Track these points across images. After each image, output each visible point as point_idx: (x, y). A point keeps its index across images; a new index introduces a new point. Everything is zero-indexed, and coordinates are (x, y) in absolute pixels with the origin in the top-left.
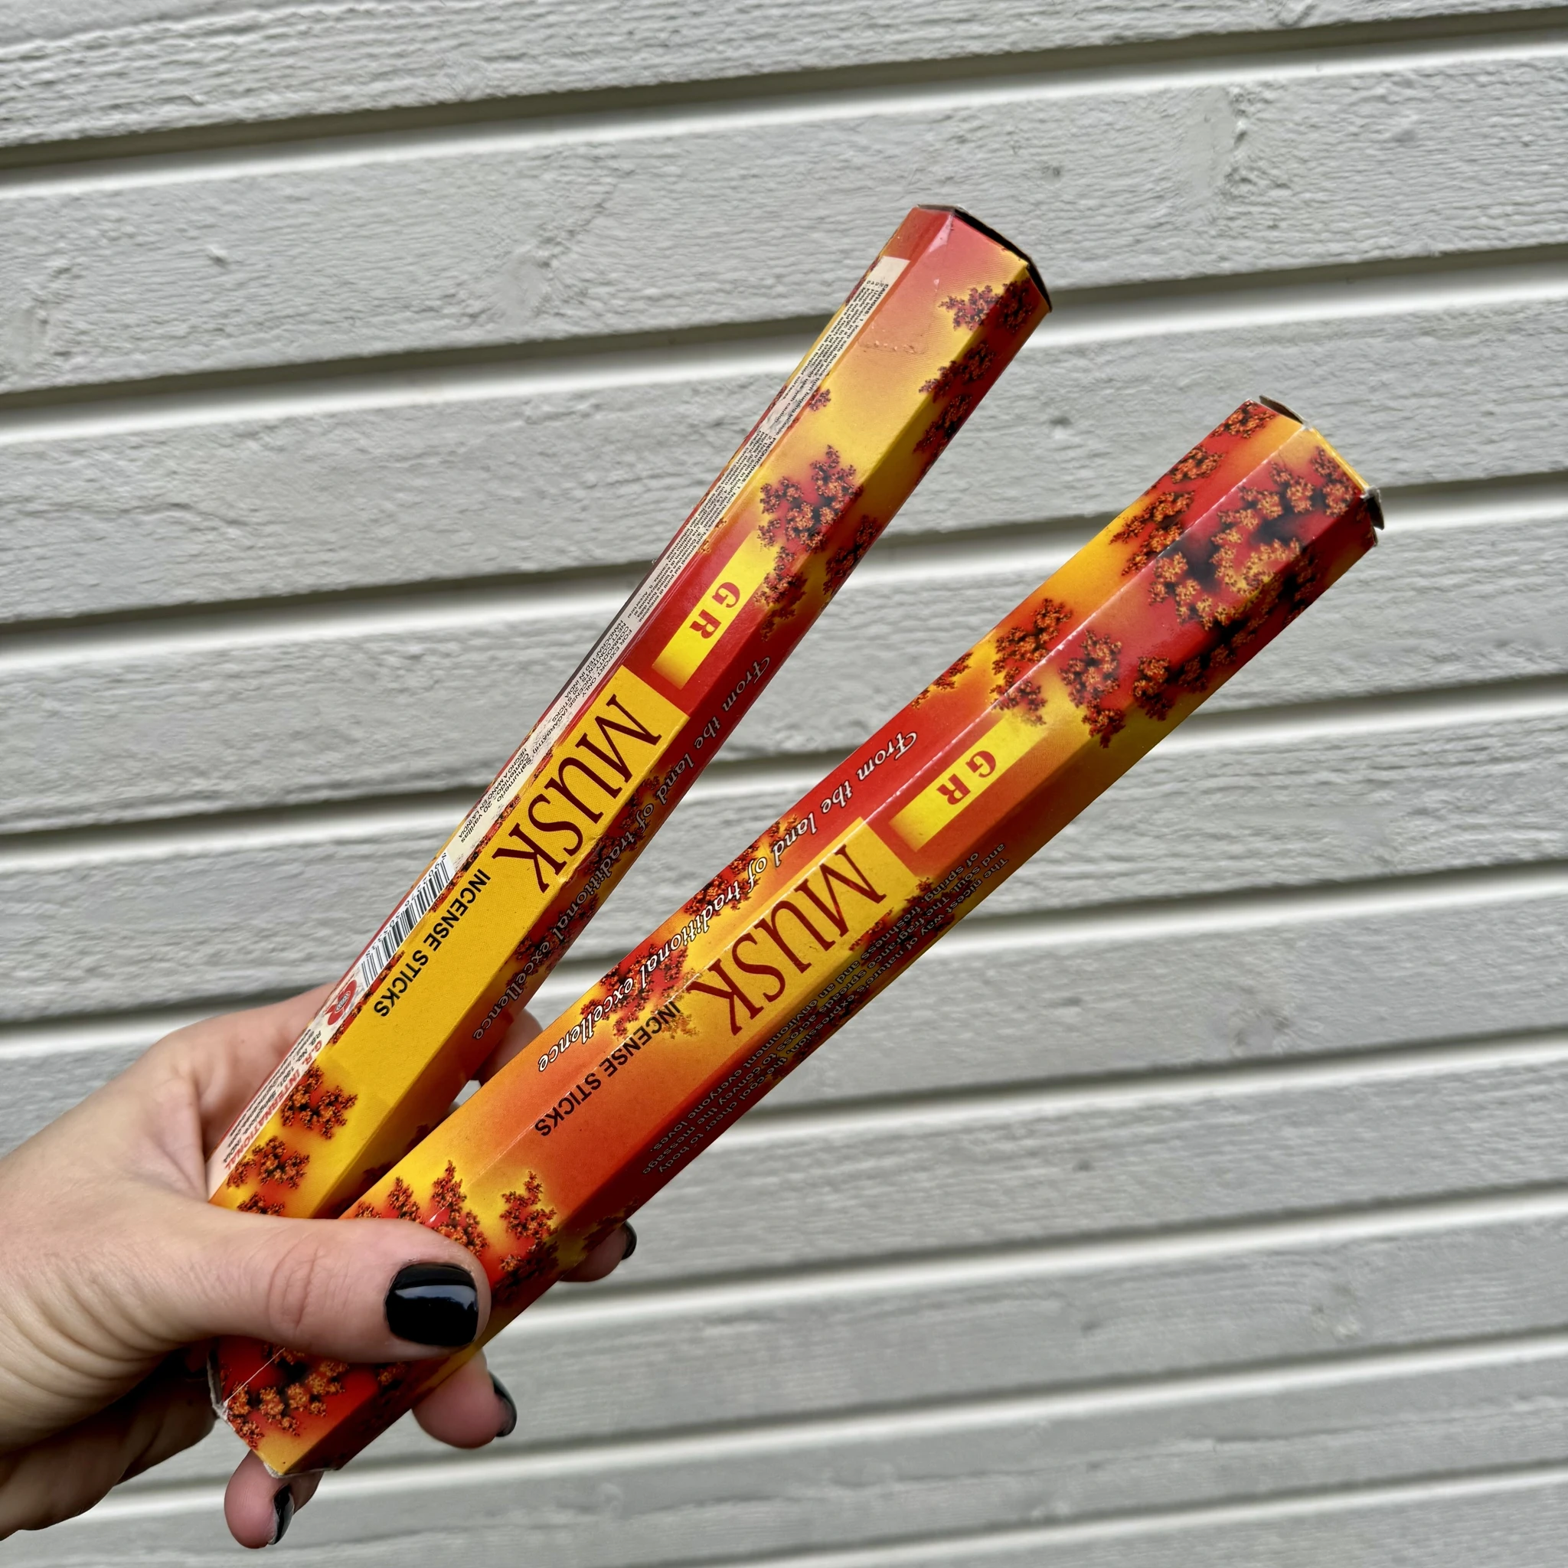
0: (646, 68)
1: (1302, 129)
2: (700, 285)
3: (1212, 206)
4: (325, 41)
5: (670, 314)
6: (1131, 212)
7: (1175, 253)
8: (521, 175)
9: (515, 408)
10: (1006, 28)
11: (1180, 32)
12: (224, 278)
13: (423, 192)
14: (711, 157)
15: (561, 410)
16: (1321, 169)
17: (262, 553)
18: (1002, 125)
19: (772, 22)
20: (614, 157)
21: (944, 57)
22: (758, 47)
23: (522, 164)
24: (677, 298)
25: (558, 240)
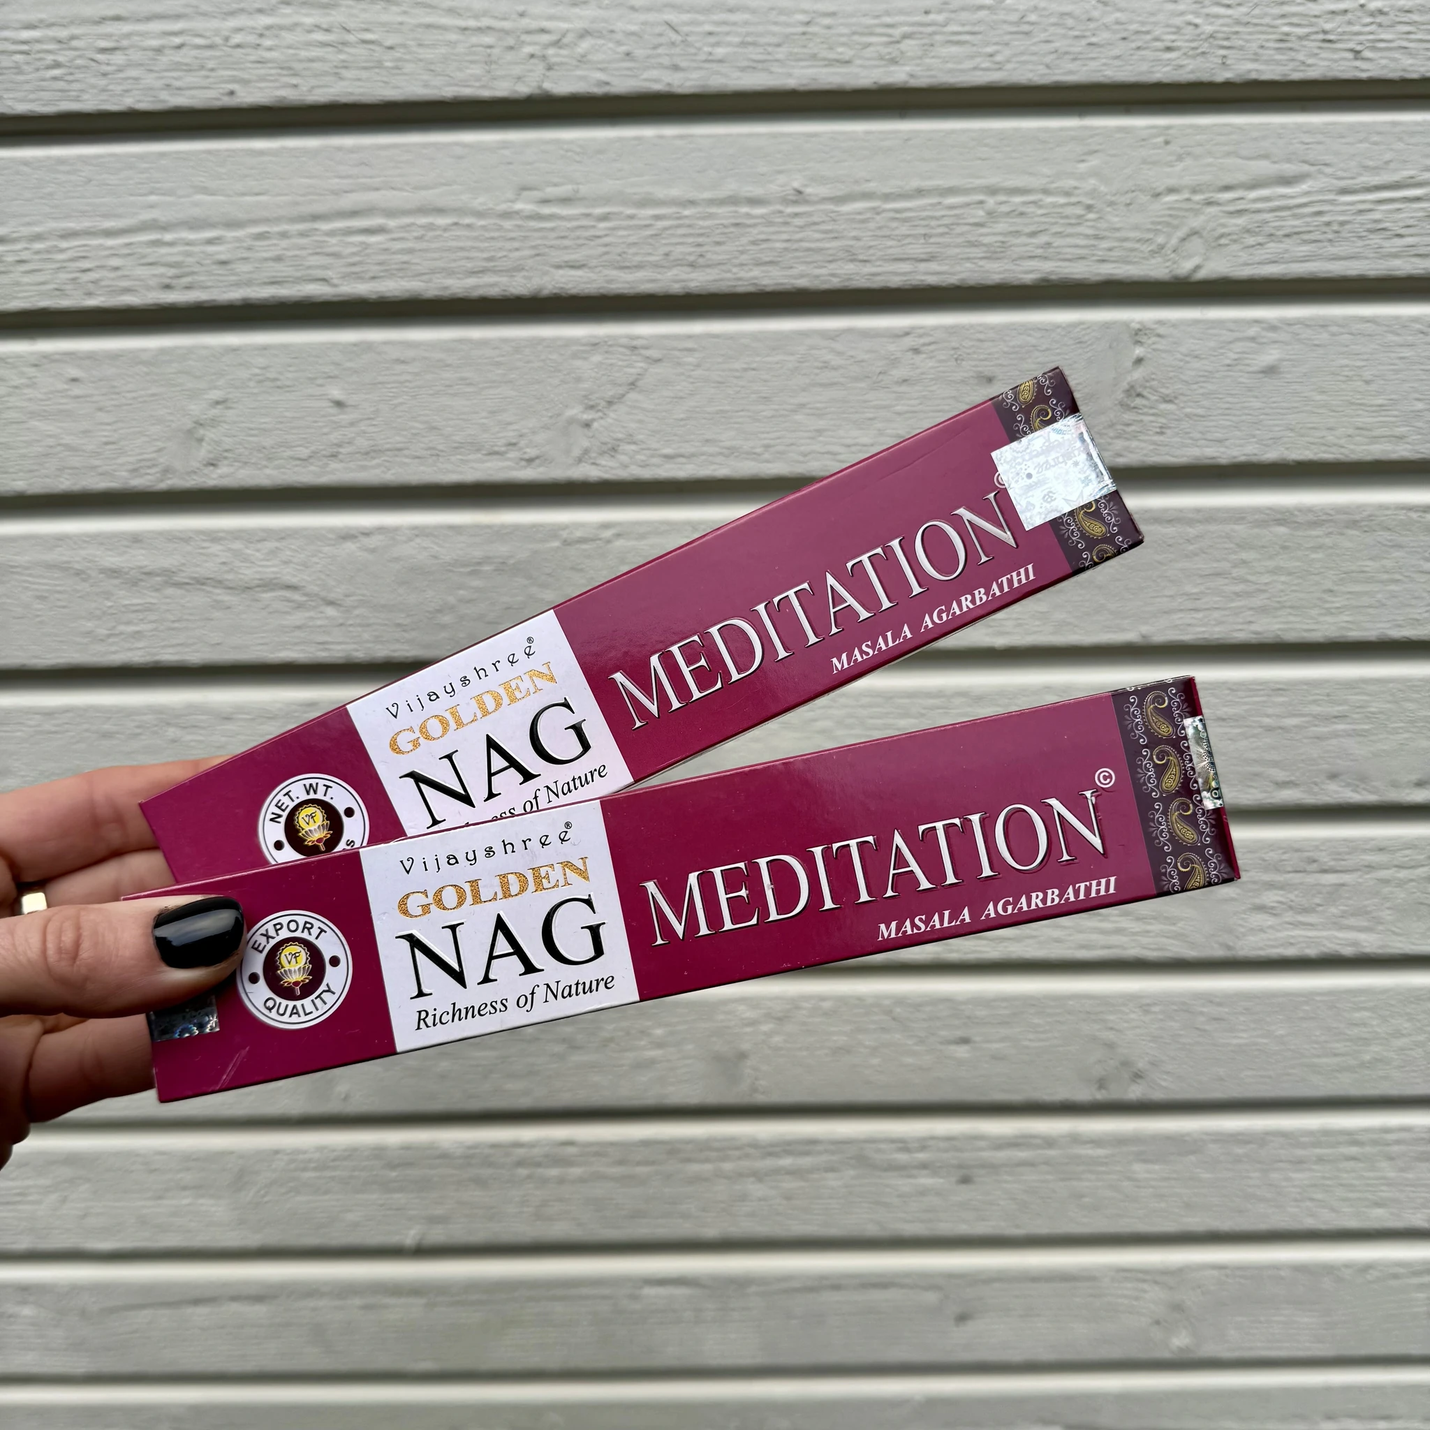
0: (676, 281)
1: (1187, 358)
2: (705, 449)
3: (1112, 413)
4: (434, 245)
5: (680, 468)
8: (575, 356)
9: (553, 532)
11: (1095, 278)
12: (342, 417)
13: (498, 364)
14: (721, 352)
15: (590, 536)
16: (1201, 391)
17: (351, 629)
18: (949, 342)
19: (776, 254)
21: (907, 287)
22: (763, 272)
23: (575, 348)
24: (687, 457)
25: (600, 408)
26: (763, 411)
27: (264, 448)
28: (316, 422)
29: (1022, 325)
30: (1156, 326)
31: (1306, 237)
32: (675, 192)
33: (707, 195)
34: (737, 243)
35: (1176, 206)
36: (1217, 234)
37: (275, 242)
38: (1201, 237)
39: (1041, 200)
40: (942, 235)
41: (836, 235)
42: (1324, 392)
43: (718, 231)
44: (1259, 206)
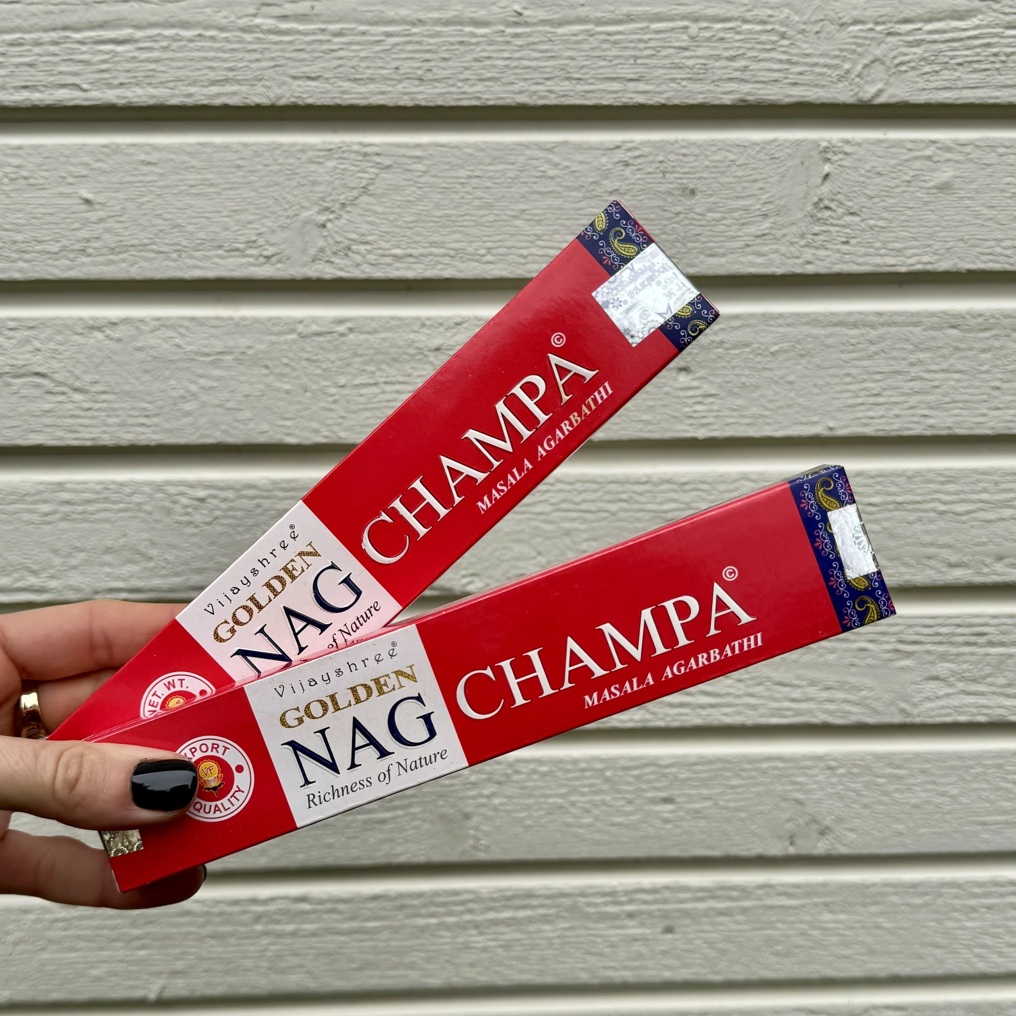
0: (406, 94)
1: (870, 174)
2: (432, 250)
3: (802, 224)
4: (179, 55)
5: (409, 268)
6: (744, 224)
7: (772, 256)
8: (311, 162)
9: (292, 325)
10: (664, 88)
11: (787, 100)
12: (89, 214)
13: (239, 167)
14: (447, 160)
15: (325, 329)
16: (881, 204)
17: (96, 414)
18: (656, 155)
19: (498, 70)
20: (378, 154)
21: (618, 104)
22: (486, 86)
23: (311, 153)
24: (415, 257)
25: (333, 209)
26: (486, 215)
28: (66, 218)
29: (723, 142)
30: (842, 145)
31: (976, 66)
32: (404, 12)
33: (435, 15)
34: (462, 60)
35: (861, 34)
36: (897, 61)
37: (28, 48)
38: (884, 64)
39: (739, 27)
40: (650, 57)
41: (553, 54)
42: (992, 207)
43: (444, 48)
44: (936, 37)
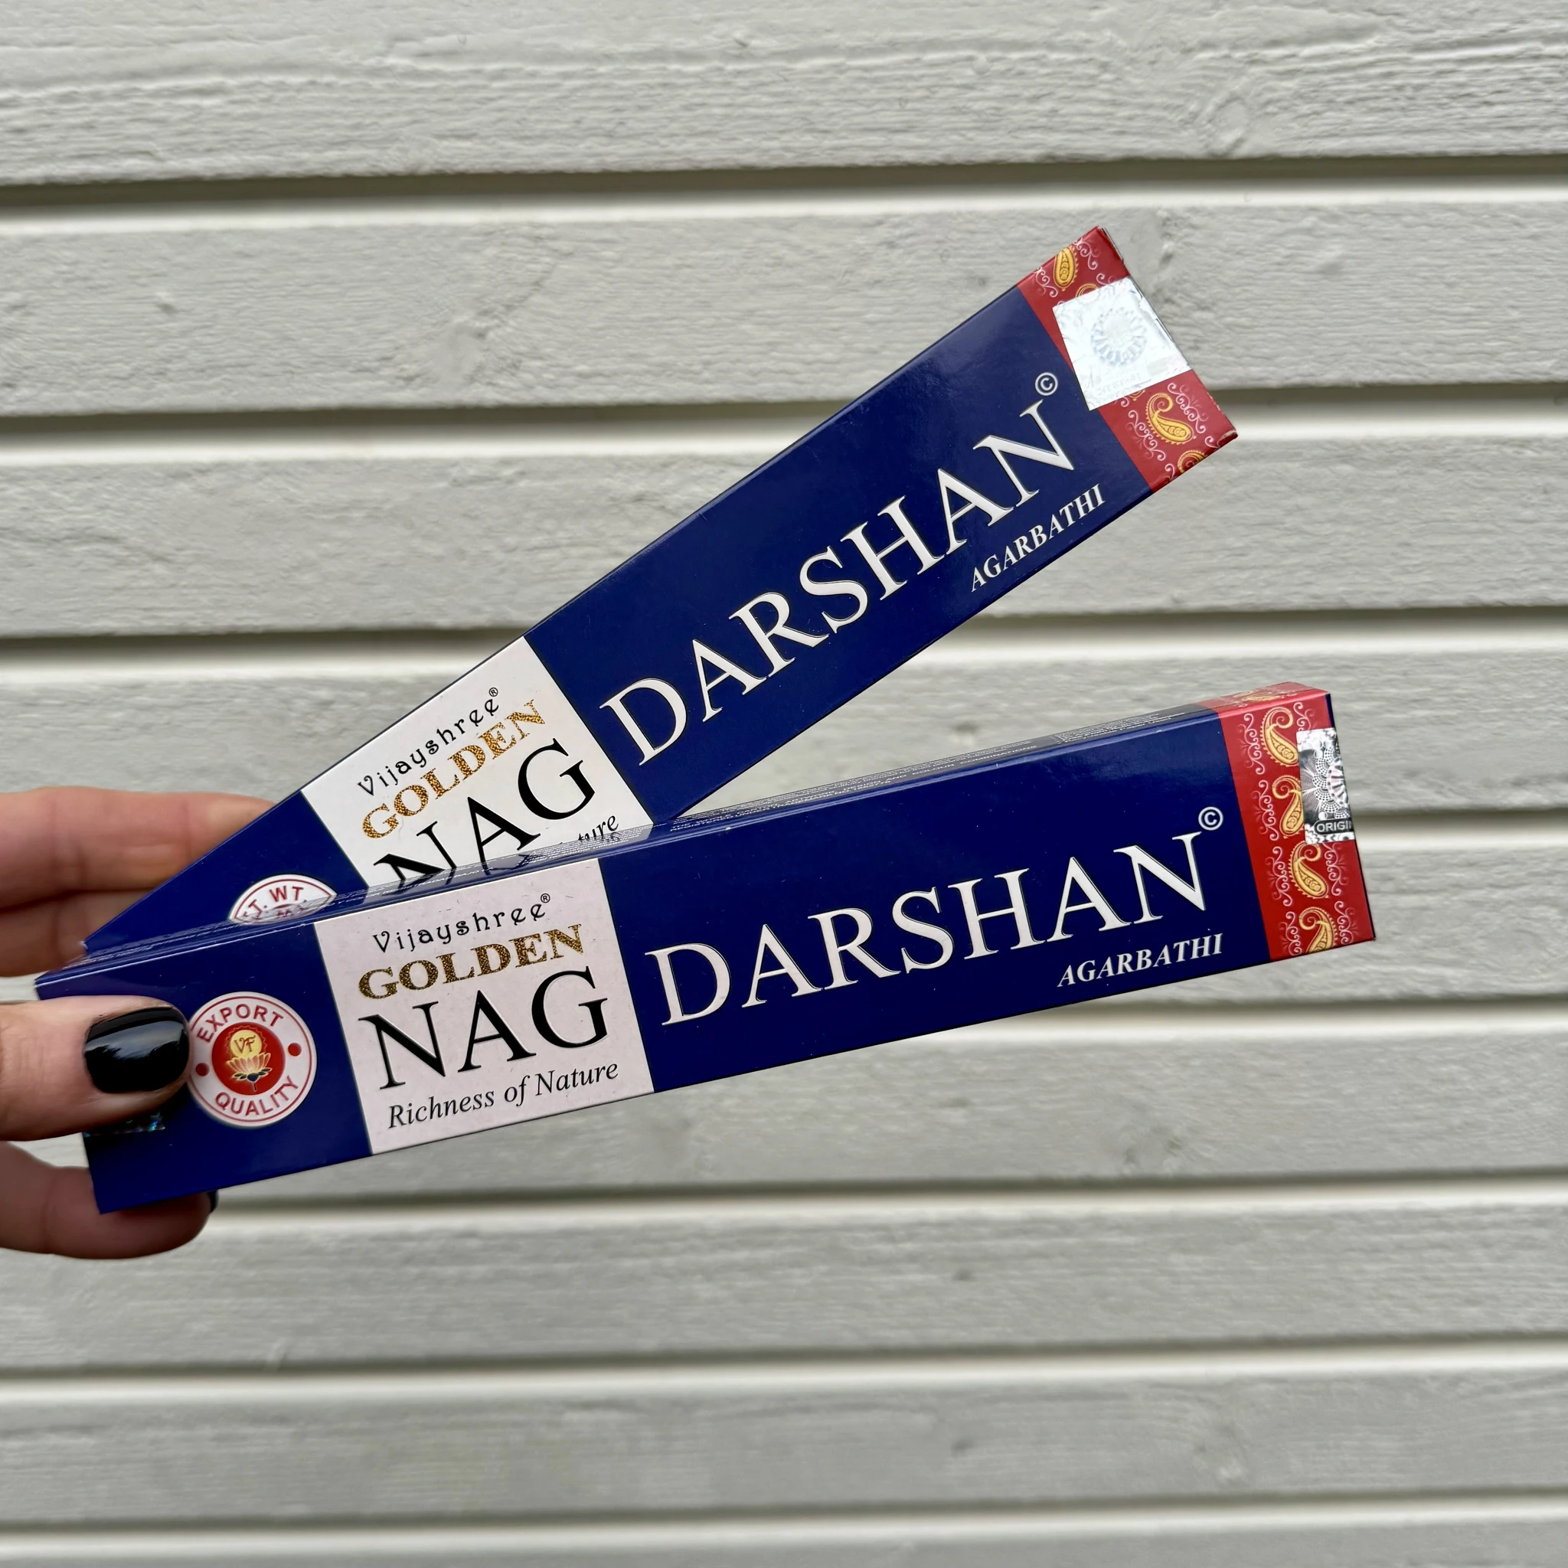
26: (701, 319)
27: (74, 364)
28: (139, 331)
29: (1023, 213)
30: (1188, 214)
31: (1372, 104)
32: (586, 44)
33: (628, 48)
34: (666, 108)
35: (1212, 64)
36: (1263, 100)
37: (83, 104)
38: (1243, 103)
39: (1044, 56)
40: (922, 99)
41: (790, 98)
42: (1397, 297)
43: (641, 93)
44: (1315, 65)
